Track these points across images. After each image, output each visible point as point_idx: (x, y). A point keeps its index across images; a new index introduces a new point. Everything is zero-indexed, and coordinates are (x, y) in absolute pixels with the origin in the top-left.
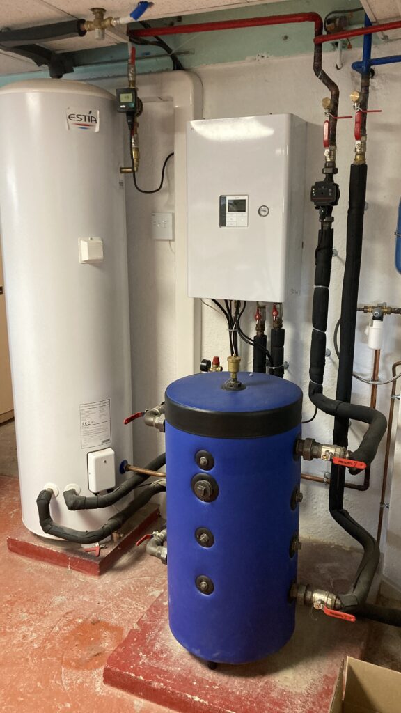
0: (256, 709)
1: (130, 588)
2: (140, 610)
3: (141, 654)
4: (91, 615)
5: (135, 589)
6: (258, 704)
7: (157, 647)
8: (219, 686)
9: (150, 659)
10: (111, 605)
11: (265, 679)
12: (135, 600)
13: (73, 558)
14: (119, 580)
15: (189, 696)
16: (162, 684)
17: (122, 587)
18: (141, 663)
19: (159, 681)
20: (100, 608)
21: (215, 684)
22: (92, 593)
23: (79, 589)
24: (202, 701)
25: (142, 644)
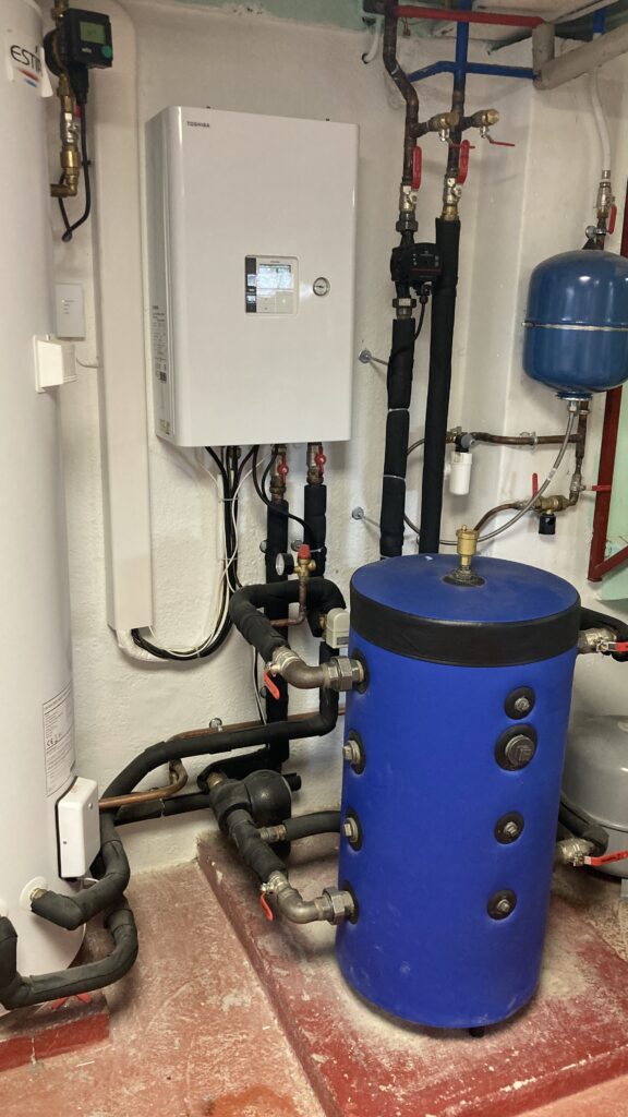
0: (582, 1042)
1: (183, 1021)
2: (244, 1041)
3: (383, 1088)
4: (185, 1105)
5: (192, 1017)
6: (575, 1035)
7: (386, 1062)
8: (516, 1049)
9: (404, 1085)
10: (191, 1066)
11: (541, 1002)
12: (217, 1032)
13: (45, 1033)
14: (146, 1020)
15: (508, 1089)
16: (463, 1102)
17: (168, 1028)
18: (401, 1099)
19: (456, 1101)
20: (182, 1085)
21: (511, 1051)
22: (132, 1072)
23: (101, 1082)
24: (526, 1082)
25: (364, 1074)
